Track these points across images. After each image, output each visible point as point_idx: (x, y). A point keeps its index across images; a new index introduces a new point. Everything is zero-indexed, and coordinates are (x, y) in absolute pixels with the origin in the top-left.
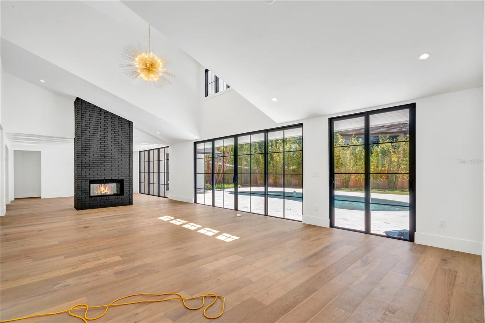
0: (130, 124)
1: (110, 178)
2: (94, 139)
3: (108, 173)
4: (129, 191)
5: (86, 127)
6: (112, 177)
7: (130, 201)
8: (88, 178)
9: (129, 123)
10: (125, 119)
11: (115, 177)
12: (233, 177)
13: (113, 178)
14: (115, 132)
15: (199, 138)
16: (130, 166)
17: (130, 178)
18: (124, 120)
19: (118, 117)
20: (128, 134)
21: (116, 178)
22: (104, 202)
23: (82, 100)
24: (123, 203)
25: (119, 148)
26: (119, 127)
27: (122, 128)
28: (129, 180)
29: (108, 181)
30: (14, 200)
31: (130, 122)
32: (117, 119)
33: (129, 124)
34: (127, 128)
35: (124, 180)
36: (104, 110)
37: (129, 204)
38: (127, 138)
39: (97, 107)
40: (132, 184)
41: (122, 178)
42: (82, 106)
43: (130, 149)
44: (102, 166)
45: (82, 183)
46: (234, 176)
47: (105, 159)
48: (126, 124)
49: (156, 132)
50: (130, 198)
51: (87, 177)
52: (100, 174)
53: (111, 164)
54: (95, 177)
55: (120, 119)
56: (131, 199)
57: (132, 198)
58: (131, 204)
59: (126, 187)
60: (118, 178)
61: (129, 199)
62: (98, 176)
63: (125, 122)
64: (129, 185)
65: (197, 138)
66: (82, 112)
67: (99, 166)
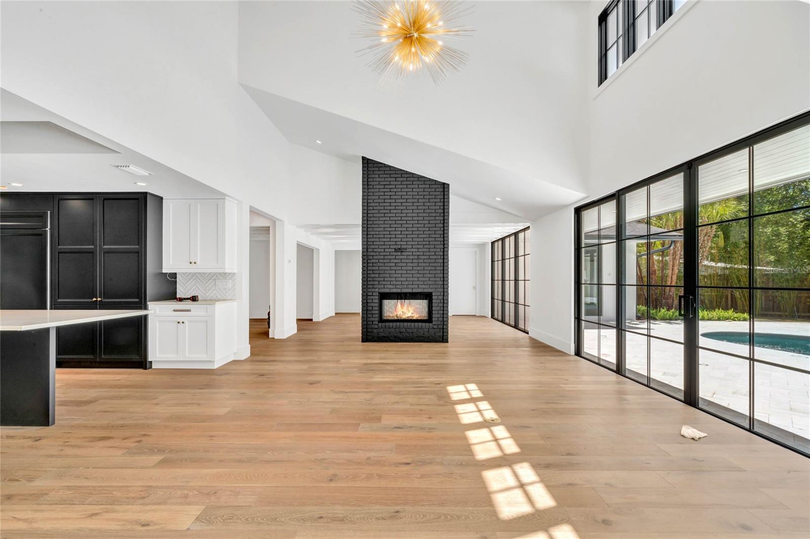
0: (444, 188)
1: (410, 291)
2: (386, 222)
3: (407, 281)
4: (442, 316)
5: (374, 204)
6: (412, 289)
7: (443, 335)
8: (377, 290)
9: (442, 186)
10: (436, 181)
11: (418, 288)
12: (680, 297)
13: (415, 291)
14: (418, 206)
15: (584, 195)
16: (444, 268)
17: (444, 292)
18: (434, 183)
19: (423, 179)
20: (440, 209)
21: (420, 291)
22: (401, 332)
23: (368, 159)
24: (430, 338)
25: (425, 236)
26: (425, 197)
27: (431, 197)
28: (442, 294)
29: (408, 295)
30: (334, 315)
31: (444, 184)
32: (422, 182)
33: (442, 190)
34: (439, 197)
35: (433, 294)
36: (401, 170)
37: (441, 339)
38: (439, 215)
39: (390, 167)
40: (448, 303)
41: (430, 291)
42: (369, 169)
43: (444, 235)
44: (398, 268)
45: (369, 297)
46: (682, 294)
47: (403, 257)
48: (437, 190)
49: (495, 198)
50: (443, 329)
51: (375, 288)
52: (394, 282)
53: (411, 264)
54: (388, 288)
55: (426, 182)
56: (445, 331)
57: (447, 329)
58: (444, 341)
59: (437, 309)
60: (423, 291)
61: (441, 330)
62: (392, 287)
63: (436, 186)
64: (442, 305)
65: (578, 197)
66: (369, 180)
67: (393, 268)
